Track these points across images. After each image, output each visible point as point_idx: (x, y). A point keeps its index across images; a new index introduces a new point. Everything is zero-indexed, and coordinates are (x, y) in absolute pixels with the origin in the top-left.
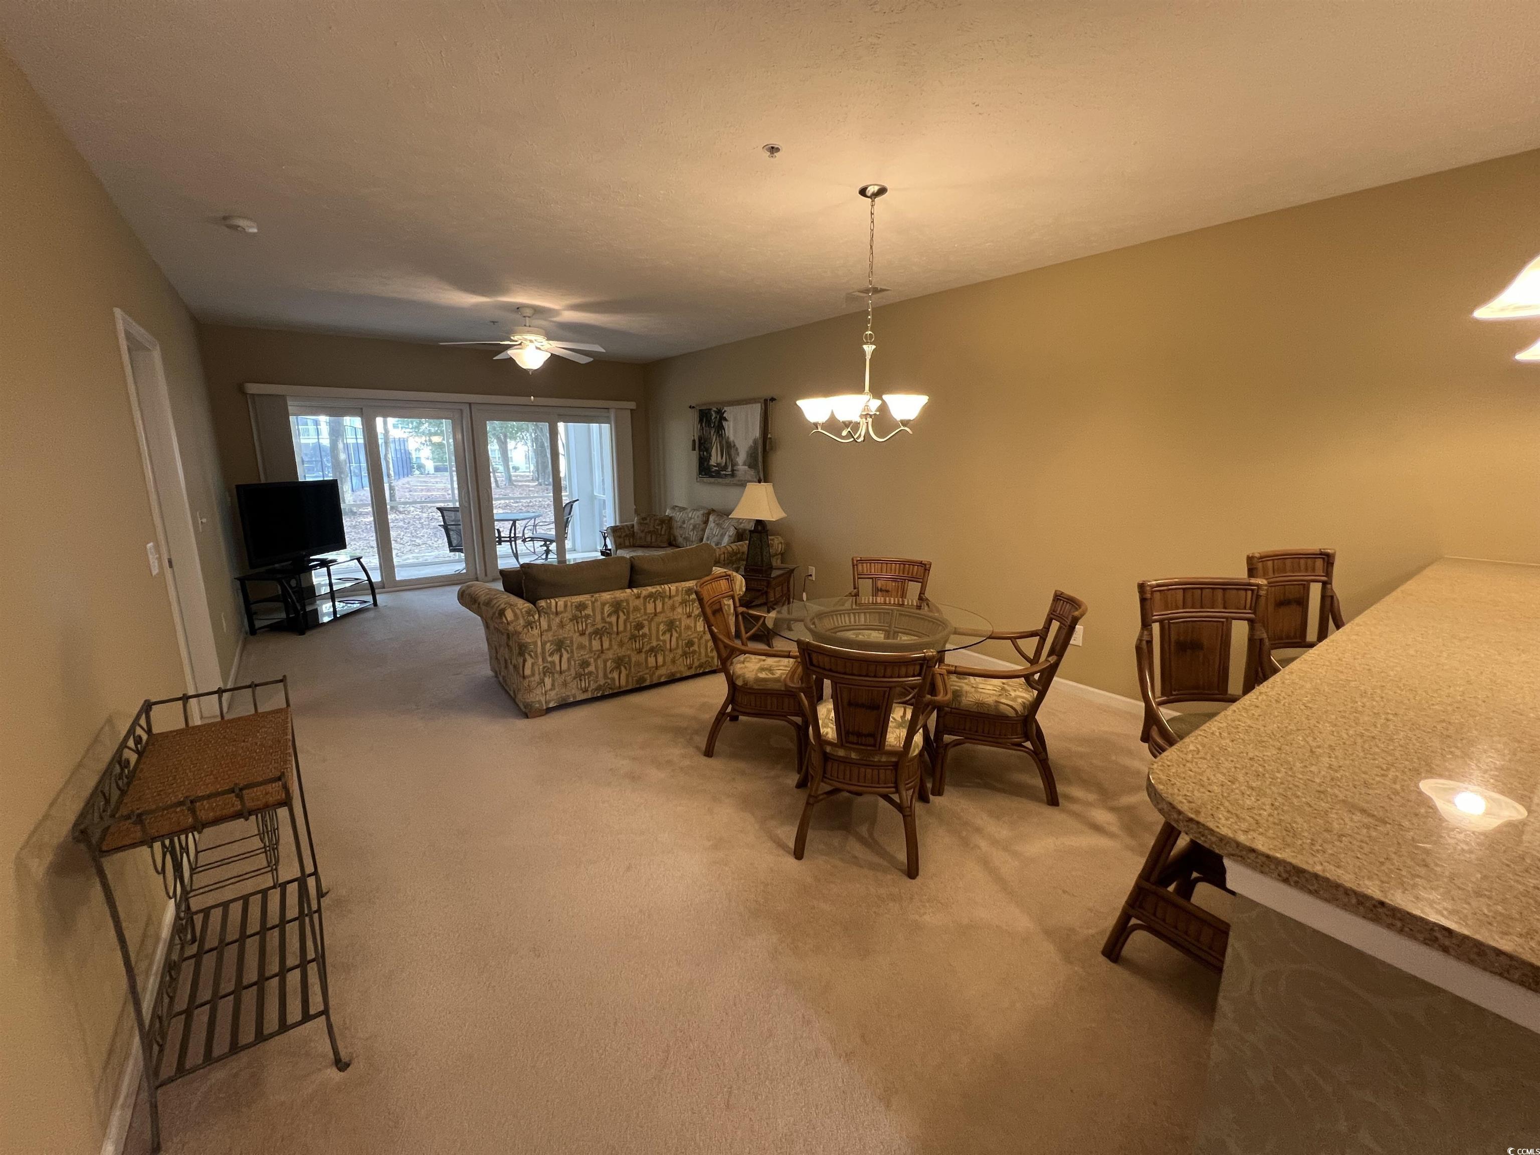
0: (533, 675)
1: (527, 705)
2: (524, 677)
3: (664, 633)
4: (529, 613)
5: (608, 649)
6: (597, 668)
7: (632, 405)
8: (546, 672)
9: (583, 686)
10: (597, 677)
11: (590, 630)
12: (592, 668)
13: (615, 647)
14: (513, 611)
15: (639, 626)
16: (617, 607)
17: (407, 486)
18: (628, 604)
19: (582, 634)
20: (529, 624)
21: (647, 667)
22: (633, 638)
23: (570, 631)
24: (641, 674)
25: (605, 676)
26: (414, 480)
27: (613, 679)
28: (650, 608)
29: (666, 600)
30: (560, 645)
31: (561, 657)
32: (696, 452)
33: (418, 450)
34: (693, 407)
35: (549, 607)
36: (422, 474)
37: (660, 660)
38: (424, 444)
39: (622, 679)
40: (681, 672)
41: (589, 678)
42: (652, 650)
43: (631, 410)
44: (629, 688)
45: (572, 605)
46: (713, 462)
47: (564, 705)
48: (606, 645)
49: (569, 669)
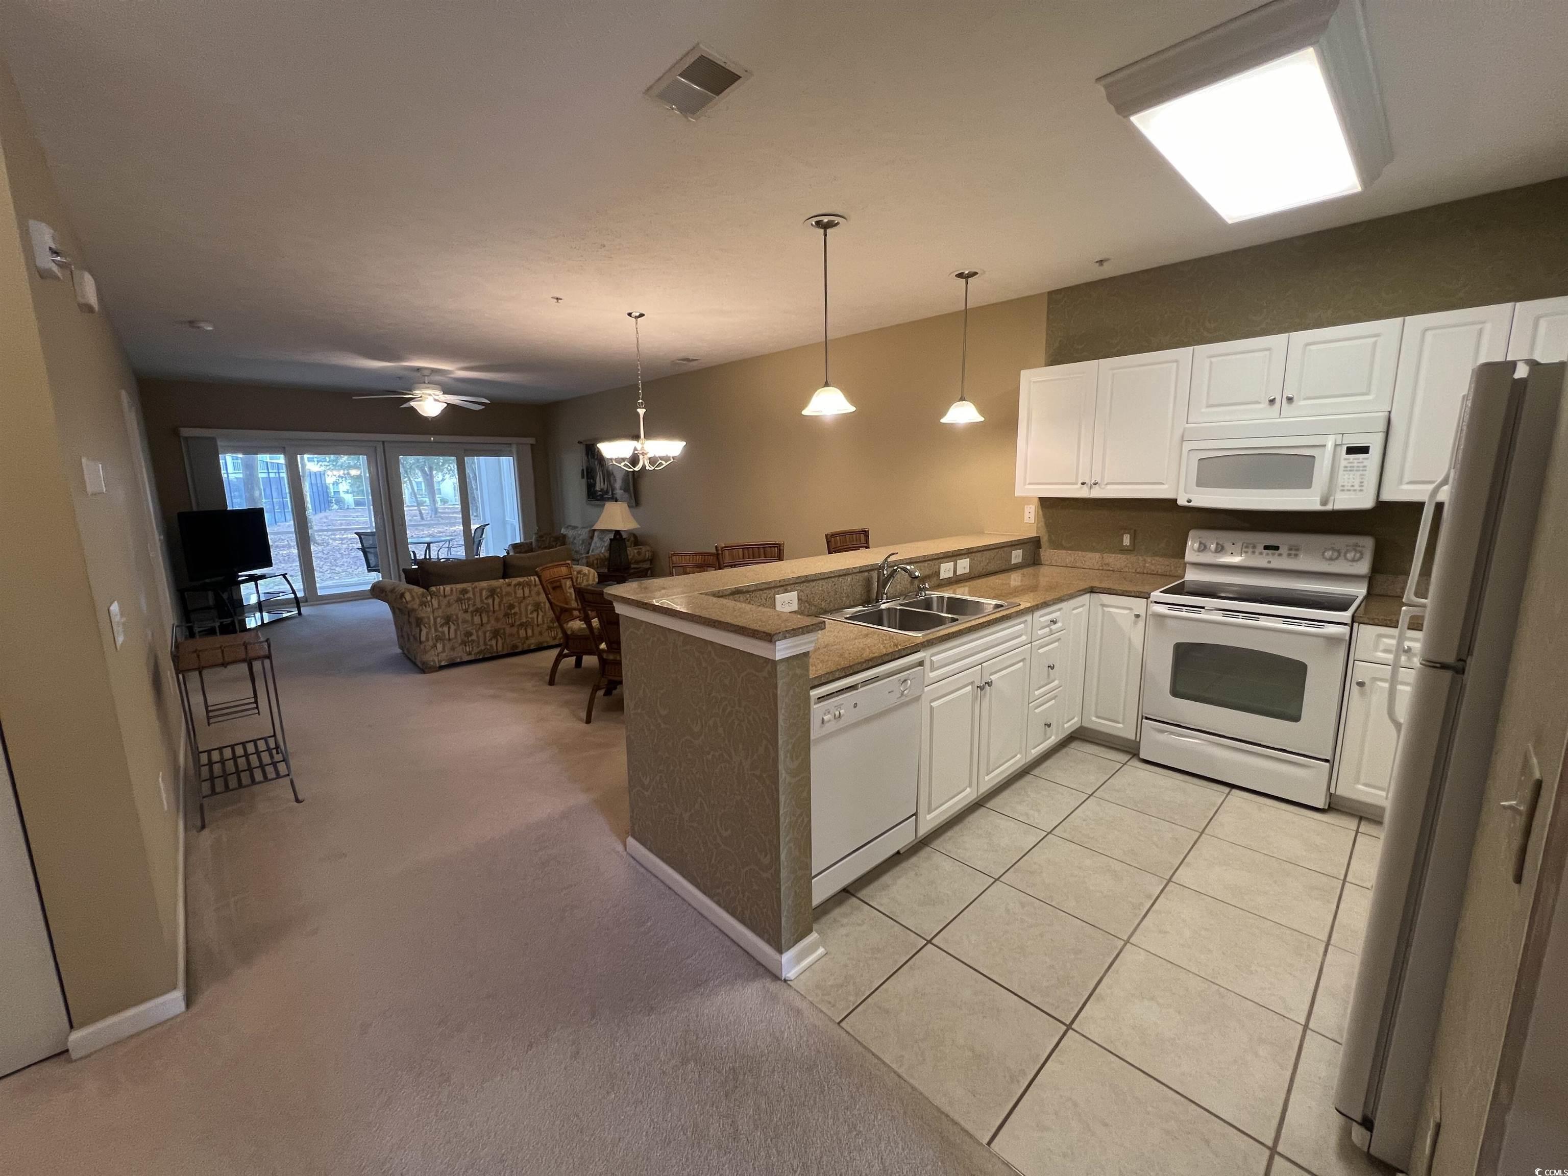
0: (427, 640)
1: (423, 663)
2: (421, 642)
3: (532, 613)
4: (423, 595)
5: (487, 623)
6: (478, 637)
7: (532, 441)
8: (438, 639)
9: (468, 650)
10: (478, 644)
11: (471, 609)
12: (474, 637)
13: (493, 622)
14: (411, 593)
15: (511, 607)
16: (492, 592)
17: (325, 520)
18: (501, 590)
19: (466, 611)
20: (423, 604)
21: (519, 637)
22: (507, 615)
23: (455, 609)
24: (514, 642)
25: (485, 644)
26: (333, 515)
27: (491, 646)
28: (520, 593)
29: (532, 587)
30: (448, 620)
31: (449, 628)
32: (584, 481)
33: (336, 483)
34: (581, 443)
35: (439, 591)
36: (341, 509)
37: (530, 632)
38: (342, 477)
39: (498, 646)
40: (547, 642)
41: (472, 644)
42: (522, 625)
43: (532, 445)
44: (505, 652)
45: (456, 590)
46: (598, 488)
47: (453, 665)
48: (485, 620)
49: (456, 637)
